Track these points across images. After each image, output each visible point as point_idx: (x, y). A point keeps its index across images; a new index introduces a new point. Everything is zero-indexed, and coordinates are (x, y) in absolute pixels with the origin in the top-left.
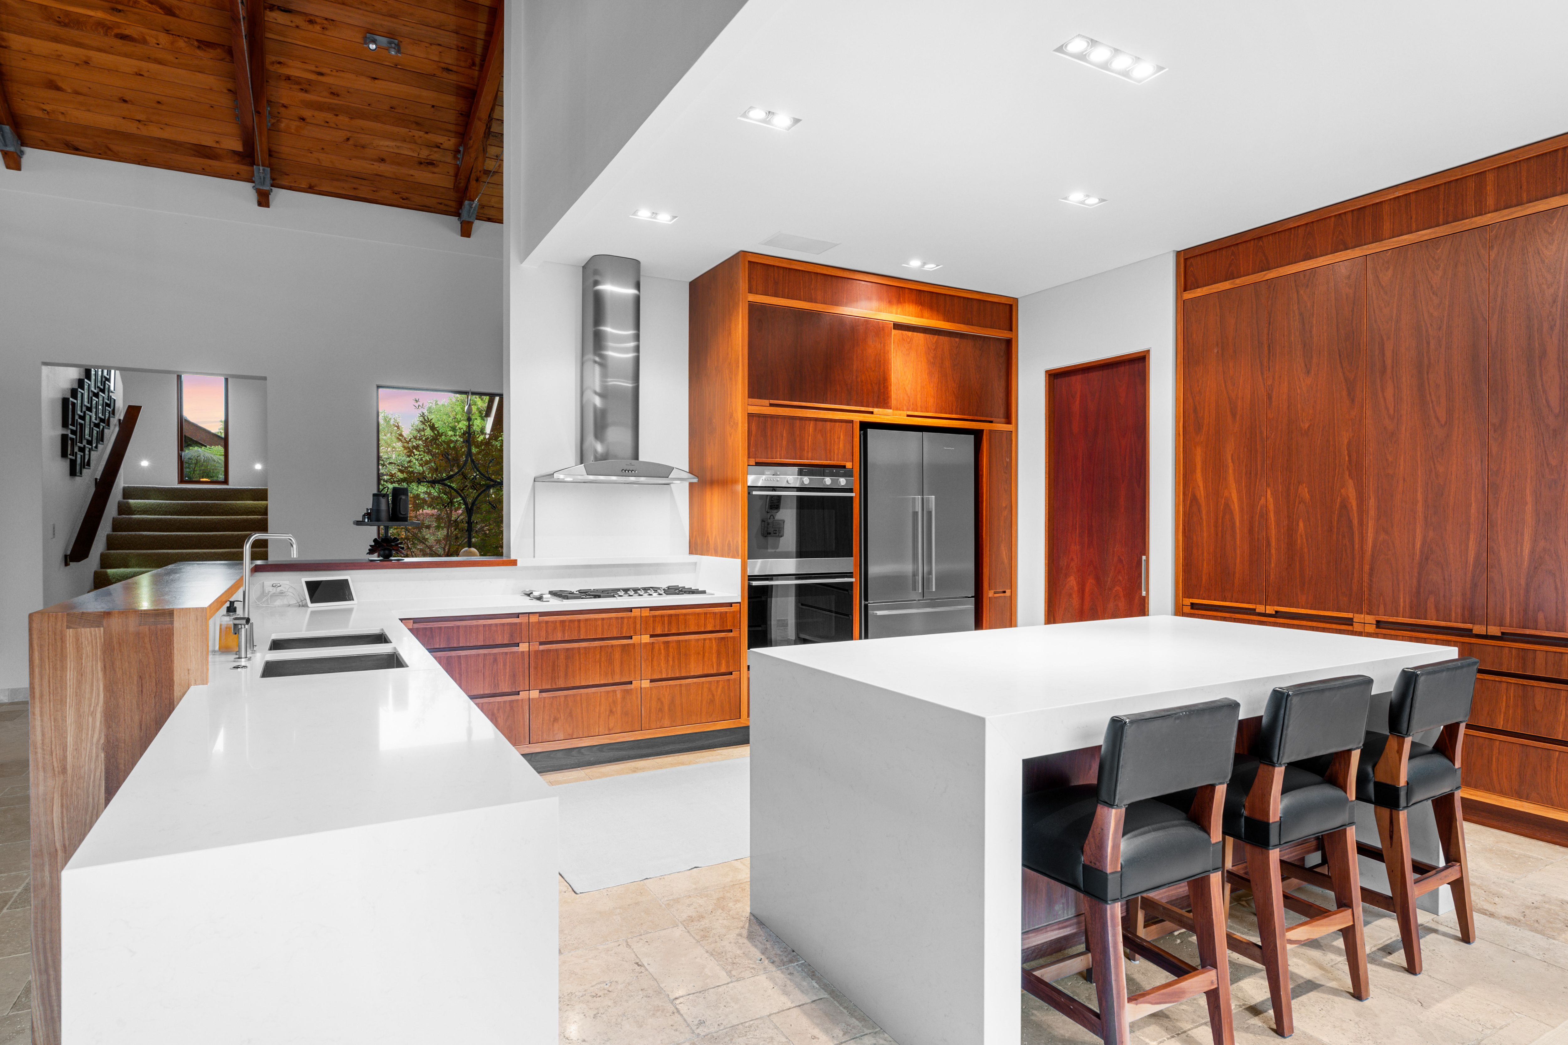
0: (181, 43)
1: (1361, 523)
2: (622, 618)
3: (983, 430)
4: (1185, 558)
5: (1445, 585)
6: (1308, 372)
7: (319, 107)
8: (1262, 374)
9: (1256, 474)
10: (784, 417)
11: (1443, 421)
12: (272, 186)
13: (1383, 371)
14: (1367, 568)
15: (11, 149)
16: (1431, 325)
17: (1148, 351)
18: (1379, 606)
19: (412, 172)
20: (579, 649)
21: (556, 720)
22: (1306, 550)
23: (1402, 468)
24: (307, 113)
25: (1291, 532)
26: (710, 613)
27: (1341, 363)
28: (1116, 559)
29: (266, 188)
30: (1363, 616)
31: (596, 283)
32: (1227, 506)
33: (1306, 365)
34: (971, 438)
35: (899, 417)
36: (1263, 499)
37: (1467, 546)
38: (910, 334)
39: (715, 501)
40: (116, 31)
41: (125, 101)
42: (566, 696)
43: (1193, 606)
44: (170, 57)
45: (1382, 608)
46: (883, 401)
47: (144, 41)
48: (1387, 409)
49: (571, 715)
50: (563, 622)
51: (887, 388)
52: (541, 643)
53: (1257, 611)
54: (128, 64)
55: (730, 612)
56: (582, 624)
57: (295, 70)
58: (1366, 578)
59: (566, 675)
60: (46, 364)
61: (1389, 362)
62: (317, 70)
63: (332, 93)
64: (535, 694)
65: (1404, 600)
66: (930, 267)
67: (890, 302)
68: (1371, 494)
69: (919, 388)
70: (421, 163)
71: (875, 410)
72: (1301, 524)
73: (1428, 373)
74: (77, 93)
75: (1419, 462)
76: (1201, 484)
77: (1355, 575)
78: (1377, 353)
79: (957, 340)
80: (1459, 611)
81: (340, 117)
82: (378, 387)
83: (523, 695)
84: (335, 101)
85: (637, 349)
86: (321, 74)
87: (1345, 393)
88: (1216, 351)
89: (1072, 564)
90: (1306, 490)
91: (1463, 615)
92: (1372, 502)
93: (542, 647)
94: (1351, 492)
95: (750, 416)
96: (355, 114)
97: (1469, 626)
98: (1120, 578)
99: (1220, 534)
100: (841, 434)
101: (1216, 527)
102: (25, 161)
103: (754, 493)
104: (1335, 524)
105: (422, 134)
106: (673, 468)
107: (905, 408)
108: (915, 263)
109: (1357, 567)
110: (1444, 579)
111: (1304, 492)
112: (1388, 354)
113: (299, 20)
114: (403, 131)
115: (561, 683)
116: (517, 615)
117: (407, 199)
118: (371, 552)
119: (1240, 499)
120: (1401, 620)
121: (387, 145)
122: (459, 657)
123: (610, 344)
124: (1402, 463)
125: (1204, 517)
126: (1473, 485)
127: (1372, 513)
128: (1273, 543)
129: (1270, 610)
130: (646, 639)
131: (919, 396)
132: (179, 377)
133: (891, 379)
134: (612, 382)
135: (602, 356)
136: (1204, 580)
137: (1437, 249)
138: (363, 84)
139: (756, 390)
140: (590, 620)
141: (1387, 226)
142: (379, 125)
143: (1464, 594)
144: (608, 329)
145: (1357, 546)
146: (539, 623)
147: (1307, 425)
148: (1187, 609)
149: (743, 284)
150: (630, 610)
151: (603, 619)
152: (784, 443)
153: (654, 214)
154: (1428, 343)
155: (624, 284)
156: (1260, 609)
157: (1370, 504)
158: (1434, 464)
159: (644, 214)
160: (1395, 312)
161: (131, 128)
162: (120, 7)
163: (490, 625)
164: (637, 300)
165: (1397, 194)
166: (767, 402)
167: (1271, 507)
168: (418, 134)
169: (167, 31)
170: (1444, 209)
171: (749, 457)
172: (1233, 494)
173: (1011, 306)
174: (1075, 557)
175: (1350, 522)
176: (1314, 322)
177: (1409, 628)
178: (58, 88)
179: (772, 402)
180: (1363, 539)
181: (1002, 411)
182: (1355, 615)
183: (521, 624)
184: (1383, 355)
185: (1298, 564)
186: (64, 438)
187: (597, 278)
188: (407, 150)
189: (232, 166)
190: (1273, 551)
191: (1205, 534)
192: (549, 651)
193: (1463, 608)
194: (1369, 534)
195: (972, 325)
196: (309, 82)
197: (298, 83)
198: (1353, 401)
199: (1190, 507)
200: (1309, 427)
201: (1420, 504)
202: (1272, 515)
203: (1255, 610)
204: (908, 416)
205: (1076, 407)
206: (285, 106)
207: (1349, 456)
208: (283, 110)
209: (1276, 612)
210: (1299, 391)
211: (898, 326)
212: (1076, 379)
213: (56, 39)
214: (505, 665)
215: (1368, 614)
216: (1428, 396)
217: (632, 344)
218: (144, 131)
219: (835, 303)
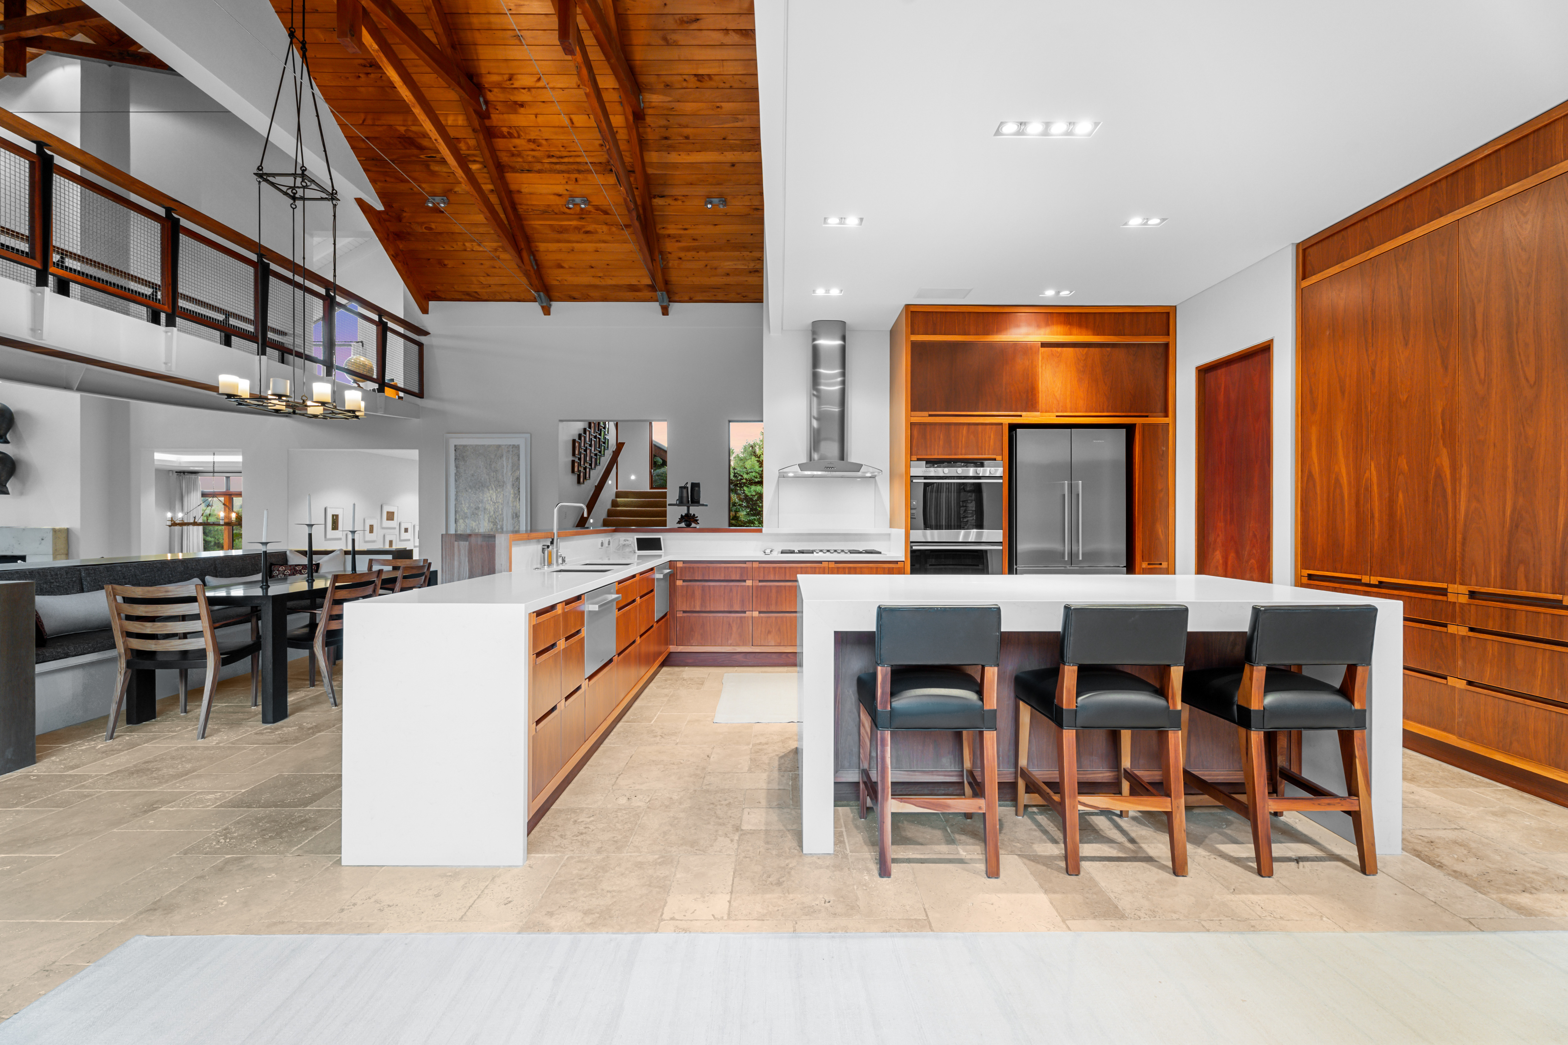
0: (614, 229)
1: (1454, 493)
2: (815, 568)
3: (1135, 425)
4: (1303, 532)
5: (1534, 553)
6: (1406, 344)
7: (688, 249)
8: (1367, 350)
9: (1362, 449)
10: (941, 424)
11: (1532, 381)
12: (670, 302)
13: (1474, 337)
14: (1459, 537)
15: (544, 304)
16: (1520, 282)
17: (1272, 340)
18: (1471, 576)
19: (746, 279)
20: (785, 586)
21: (769, 632)
22: (1404, 521)
23: (1492, 433)
24: (682, 254)
25: (1391, 503)
26: (880, 568)
27: (1435, 331)
28: (1251, 534)
29: (665, 304)
30: (1456, 586)
31: (814, 340)
32: (1337, 481)
33: (1404, 337)
34: (1123, 432)
35: (1048, 418)
36: (1368, 472)
37: (1557, 511)
38: (1059, 349)
40: (584, 230)
41: (592, 267)
42: (776, 617)
43: (1310, 577)
44: (608, 238)
45: (1474, 578)
46: (1031, 404)
47: (596, 232)
48: (1478, 374)
49: (779, 630)
50: (774, 568)
51: (1035, 395)
52: (760, 581)
53: (1363, 581)
54: (590, 247)
55: (896, 568)
56: (787, 570)
57: (672, 230)
58: (1459, 546)
59: (776, 603)
60: (561, 421)
61: (1480, 326)
62: (684, 227)
63: (694, 239)
64: (756, 614)
65: (1495, 571)
66: (1065, 293)
67: (1039, 326)
68: (1464, 463)
69: (1068, 393)
70: (750, 272)
71: (1023, 414)
72: (1401, 495)
73: (1517, 333)
74: (570, 268)
75: (1509, 427)
76: (1316, 460)
77: (1449, 545)
78: (1468, 318)
79: (1109, 349)
80: (1549, 581)
81: (700, 253)
82: (730, 421)
83: (748, 614)
84: (695, 244)
85: (843, 383)
86: (686, 229)
87: (1439, 362)
88: (1328, 333)
89: (1218, 540)
90: (1405, 461)
91: (1553, 585)
92: (1465, 471)
93: (760, 584)
94: (1445, 461)
95: (912, 425)
96: (708, 249)
97: (1558, 597)
98: (1255, 552)
99: (1331, 508)
100: (992, 434)
101: (1328, 501)
102: (552, 310)
103: (914, 481)
104: (1430, 493)
105: (748, 253)
106: (862, 465)
107: (1054, 410)
108: (1050, 293)
109: (1450, 536)
110: (1534, 547)
111: (1403, 463)
112: (1479, 317)
113: (669, 201)
114: (737, 254)
115: (773, 609)
116: (745, 562)
117: (746, 296)
118: (679, 522)
119: (1348, 474)
120: (1491, 590)
121: (728, 265)
122: (709, 586)
123: (822, 381)
124: (1492, 429)
125: (1318, 492)
126: (1563, 446)
127: (1465, 481)
128: (1377, 515)
129: (1374, 580)
131: (1068, 400)
132: (651, 424)
133: (1038, 388)
134: (826, 408)
135: (818, 390)
136: (1318, 553)
137: (1525, 203)
138: (710, 230)
139: (917, 406)
140: (793, 567)
141: (1479, 187)
142: (723, 253)
143: (1554, 563)
144: (822, 371)
145: (1450, 516)
146: (759, 568)
147: (1405, 397)
148: (1305, 580)
149: (906, 329)
150: (820, 562)
151: (801, 568)
152: (941, 443)
153: (827, 291)
154: (1517, 301)
155: (833, 339)
156: (1365, 579)
157: (1463, 472)
158: (1524, 427)
159: (820, 292)
160: (1485, 273)
161: (597, 282)
162: (584, 216)
163: (728, 567)
164: (843, 349)
165: (1486, 153)
166: (926, 414)
167: (1375, 479)
168: (745, 253)
169: (606, 224)
170: (1533, 159)
171: (911, 455)
172: (1343, 469)
173: (1168, 313)
174: (1220, 533)
175: (1444, 490)
176: (1412, 294)
177: (1502, 598)
178: (562, 267)
179: (931, 413)
180: (1455, 507)
181: (1160, 406)
182: (1449, 585)
183: (747, 568)
184: (1475, 319)
185: (1398, 535)
186: (573, 462)
187: (815, 336)
188: (740, 266)
189: (649, 294)
190: (1377, 523)
191: (1319, 507)
192: (765, 586)
193: (1553, 578)
194: (1462, 503)
195: (1124, 335)
196: (681, 236)
197: (675, 238)
198: (1446, 368)
199: (1307, 483)
200: (1407, 398)
201: (1510, 470)
202: (1375, 488)
203: (1360, 580)
204: (1057, 416)
205: (1221, 398)
206: (670, 253)
207: (1443, 425)
208: (669, 255)
209: (1380, 582)
210: (1398, 364)
211: (1044, 345)
212: (1221, 372)
213: (559, 241)
214: (737, 593)
215: (1461, 584)
216: (1518, 357)
217: (839, 379)
218: (603, 282)
219: (987, 333)
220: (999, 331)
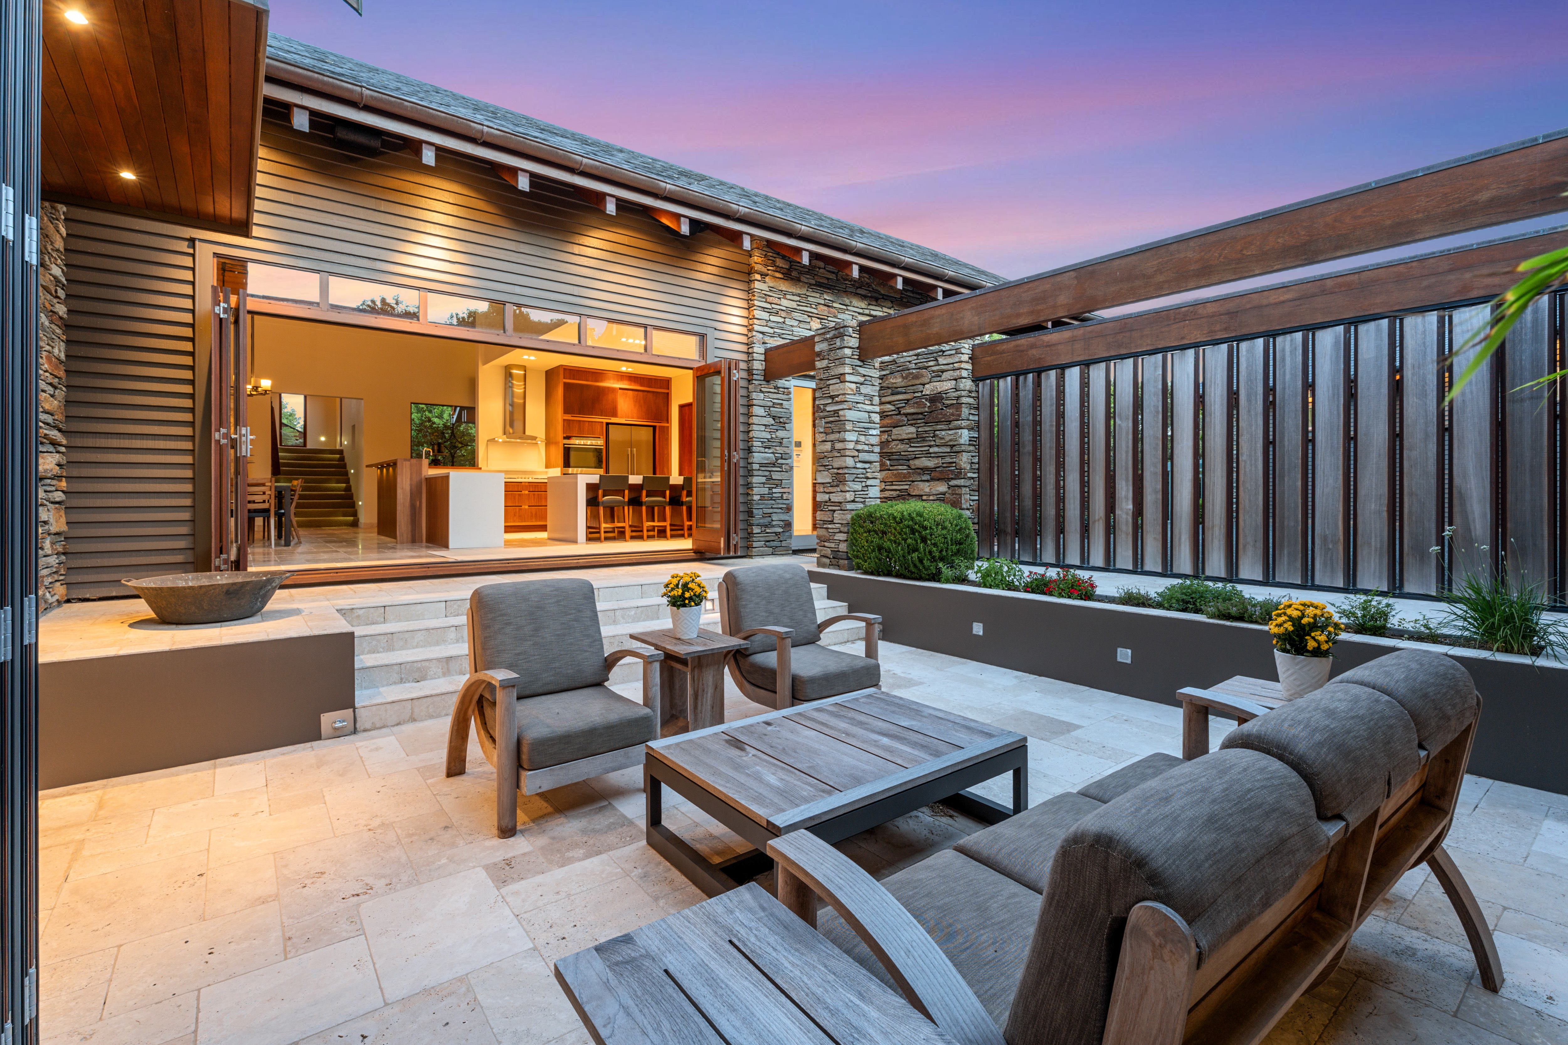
3: (656, 426)
10: (575, 420)
34: (651, 428)
35: (623, 421)
38: (627, 391)
39: (553, 449)
46: (615, 414)
51: (617, 410)
67: (618, 381)
69: (630, 411)
71: (612, 419)
79: (646, 393)
95: (564, 420)
100: (598, 426)
103: (565, 446)
107: (624, 418)
130: (527, 492)
131: (630, 414)
133: (618, 408)
139: (566, 411)
149: (562, 376)
152: (576, 430)
164: (525, 375)
166: (570, 416)
171: (563, 434)
173: (668, 381)
179: (572, 415)
181: (665, 419)
195: (652, 388)
204: (626, 420)
205: (687, 418)
211: (622, 389)
212: (688, 409)
219: (596, 381)
220: (602, 381)
